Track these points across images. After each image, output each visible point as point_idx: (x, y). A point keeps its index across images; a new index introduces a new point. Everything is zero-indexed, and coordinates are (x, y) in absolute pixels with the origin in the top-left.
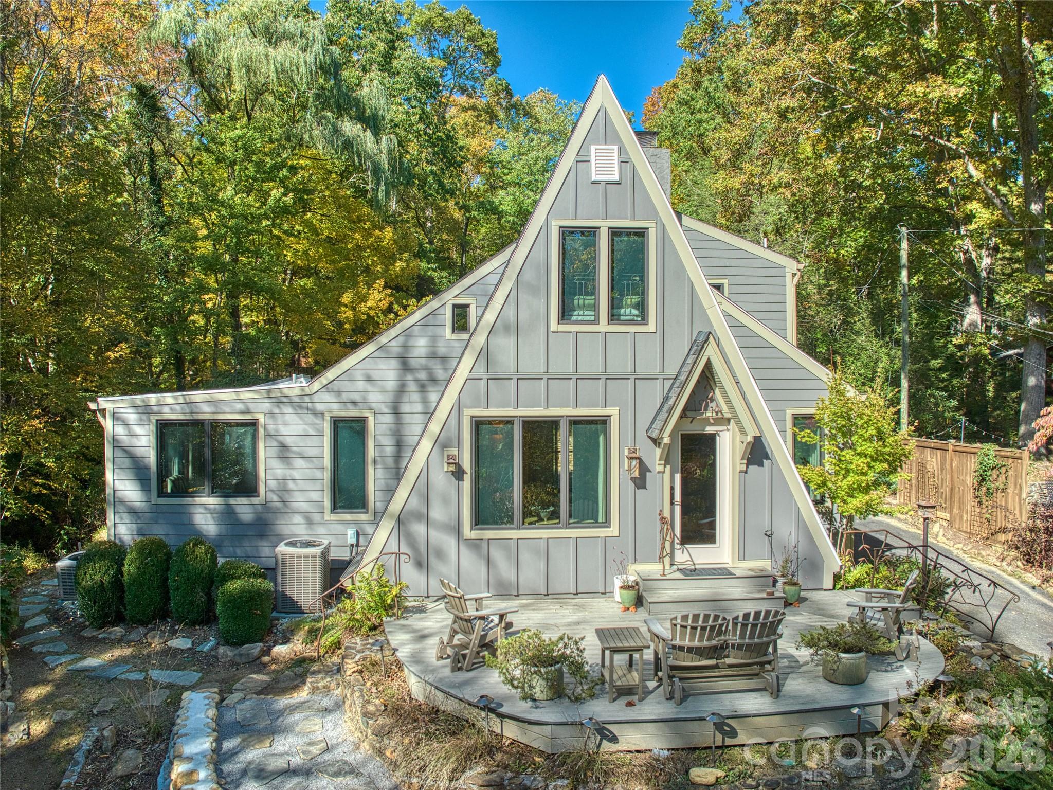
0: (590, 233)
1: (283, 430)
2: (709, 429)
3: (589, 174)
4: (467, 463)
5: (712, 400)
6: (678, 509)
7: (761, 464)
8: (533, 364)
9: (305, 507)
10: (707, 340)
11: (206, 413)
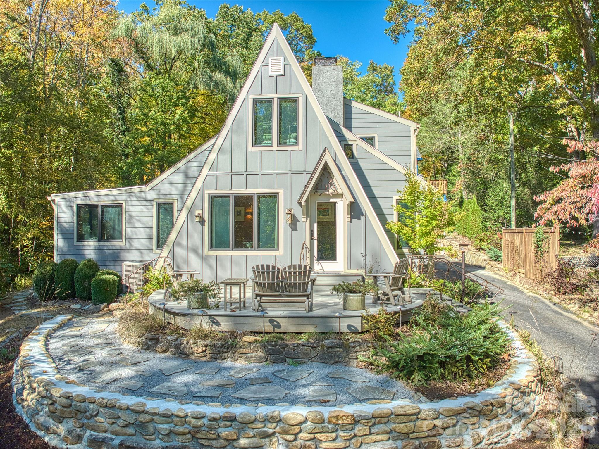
0: (269, 101)
1: (131, 209)
2: (332, 200)
3: (268, 72)
4: (206, 217)
5: (331, 184)
6: (315, 242)
7: (359, 218)
8: (239, 167)
9: (139, 246)
10: (324, 151)
11: (94, 201)
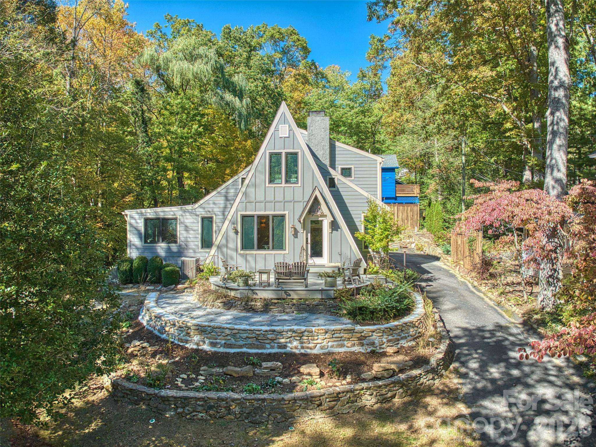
0: (280, 154)
1: (186, 221)
2: (320, 219)
3: (279, 135)
4: (239, 229)
5: (320, 209)
6: (309, 246)
7: (337, 231)
8: (260, 197)
9: (193, 247)
10: (315, 189)
11: (162, 215)
